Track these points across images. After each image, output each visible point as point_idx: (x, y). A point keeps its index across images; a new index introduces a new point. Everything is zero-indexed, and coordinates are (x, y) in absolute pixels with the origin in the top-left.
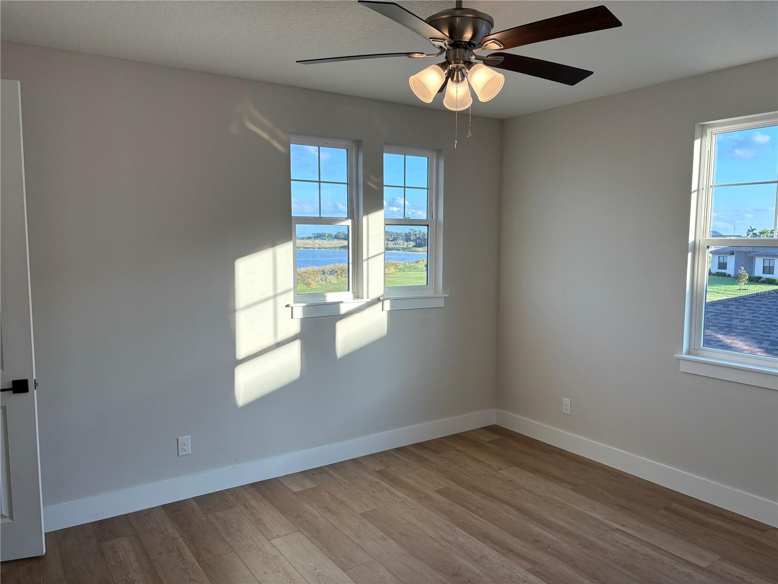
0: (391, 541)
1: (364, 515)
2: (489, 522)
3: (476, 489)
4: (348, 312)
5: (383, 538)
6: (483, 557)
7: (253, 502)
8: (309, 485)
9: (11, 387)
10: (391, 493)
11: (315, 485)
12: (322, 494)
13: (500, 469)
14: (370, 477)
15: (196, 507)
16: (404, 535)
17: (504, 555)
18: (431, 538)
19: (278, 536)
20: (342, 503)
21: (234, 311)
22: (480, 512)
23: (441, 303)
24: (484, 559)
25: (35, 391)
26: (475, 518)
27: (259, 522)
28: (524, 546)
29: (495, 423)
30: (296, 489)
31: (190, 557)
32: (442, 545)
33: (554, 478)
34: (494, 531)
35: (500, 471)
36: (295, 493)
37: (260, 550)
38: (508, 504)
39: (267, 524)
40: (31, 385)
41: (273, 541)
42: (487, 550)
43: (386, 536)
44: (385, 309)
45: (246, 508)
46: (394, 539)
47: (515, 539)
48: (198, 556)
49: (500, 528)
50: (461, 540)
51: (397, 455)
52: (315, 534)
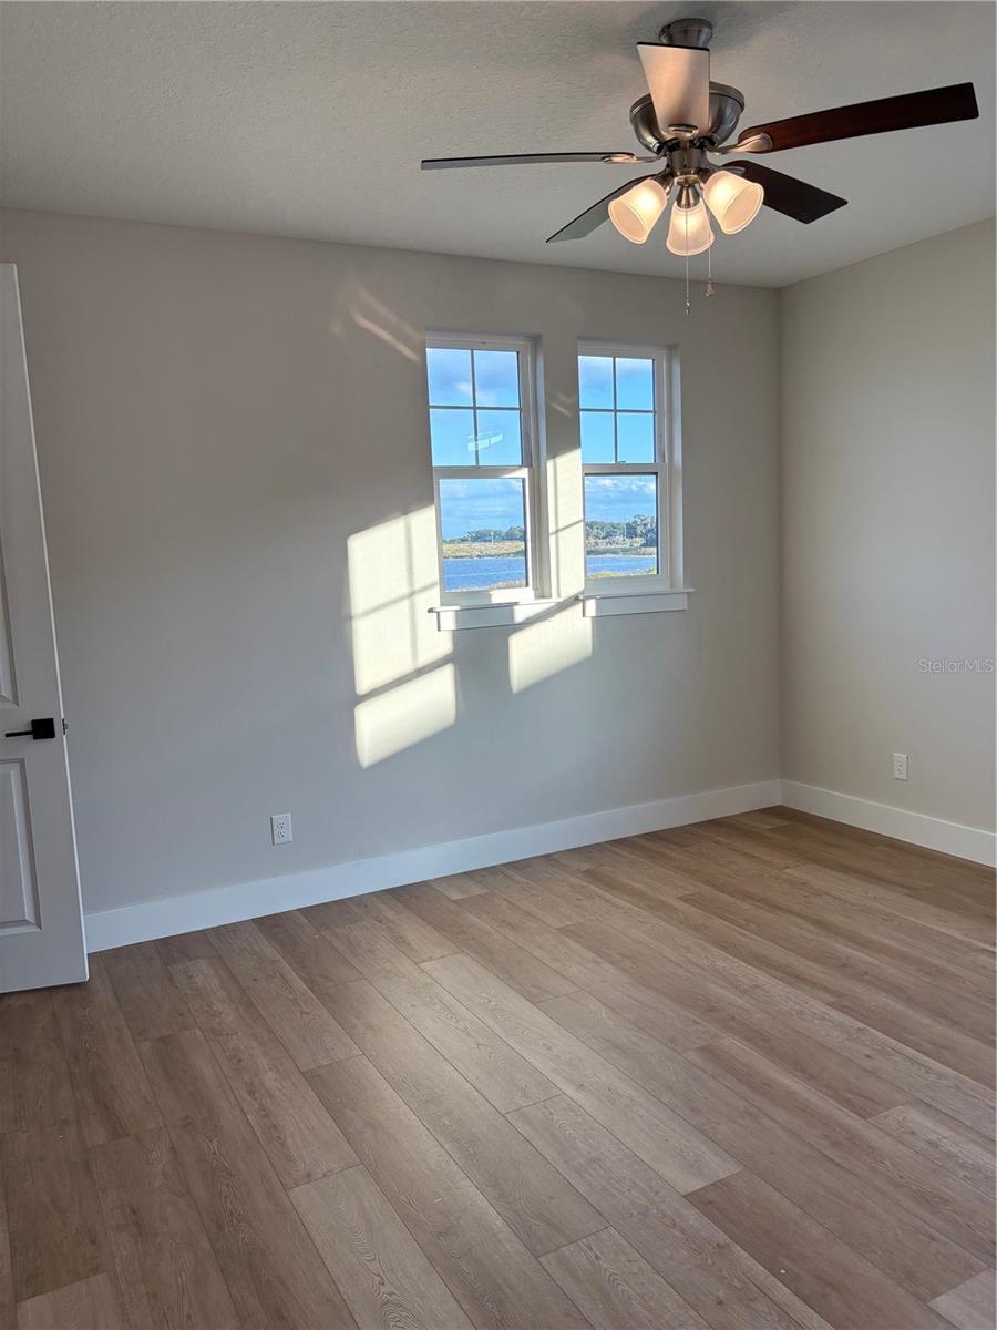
0: (607, 966)
1: (565, 931)
2: (767, 939)
3: (746, 896)
4: (527, 619)
5: (595, 961)
6: (757, 986)
7: (390, 915)
8: (477, 890)
9: (30, 729)
10: (607, 901)
11: (486, 891)
12: (497, 902)
13: (788, 867)
14: (572, 880)
15: (304, 921)
16: (629, 958)
17: (790, 984)
18: (671, 961)
19: (431, 959)
20: (528, 914)
21: (350, 618)
22: (753, 926)
23: (681, 603)
24: (757, 990)
25: (65, 737)
26: (745, 936)
27: (400, 941)
28: (824, 973)
29: (778, 803)
30: (456, 896)
31: (300, 984)
32: (688, 971)
33: (878, 879)
34: (777, 953)
35: (788, 871)
36: (455, 902)
37: (404, 977)
38: (798, 915)
39: (413, 943)
40: (58, 728)
41: (422, 965)
42: (762, 977)
43: (598, 959)
44: (587, 614)
45: (380, 922)
46: (611, 963)
47: (811, 964)
48: (310, 983)
49: (785, 948)
50: (720, 964)
51: (616, 850)
52: (485, 954)
